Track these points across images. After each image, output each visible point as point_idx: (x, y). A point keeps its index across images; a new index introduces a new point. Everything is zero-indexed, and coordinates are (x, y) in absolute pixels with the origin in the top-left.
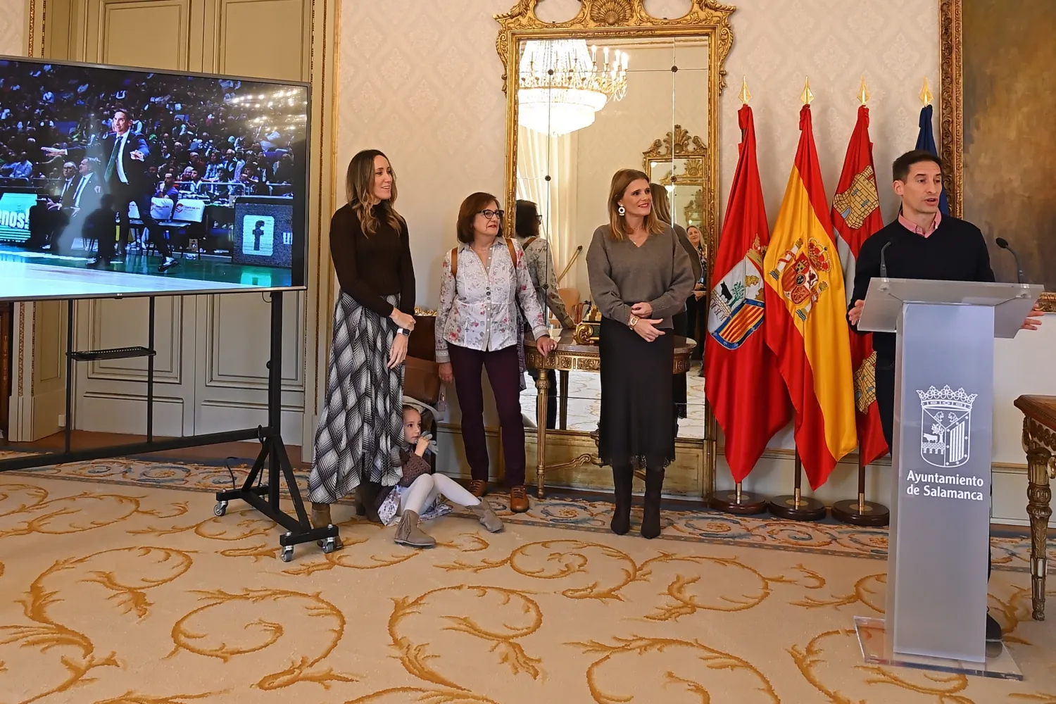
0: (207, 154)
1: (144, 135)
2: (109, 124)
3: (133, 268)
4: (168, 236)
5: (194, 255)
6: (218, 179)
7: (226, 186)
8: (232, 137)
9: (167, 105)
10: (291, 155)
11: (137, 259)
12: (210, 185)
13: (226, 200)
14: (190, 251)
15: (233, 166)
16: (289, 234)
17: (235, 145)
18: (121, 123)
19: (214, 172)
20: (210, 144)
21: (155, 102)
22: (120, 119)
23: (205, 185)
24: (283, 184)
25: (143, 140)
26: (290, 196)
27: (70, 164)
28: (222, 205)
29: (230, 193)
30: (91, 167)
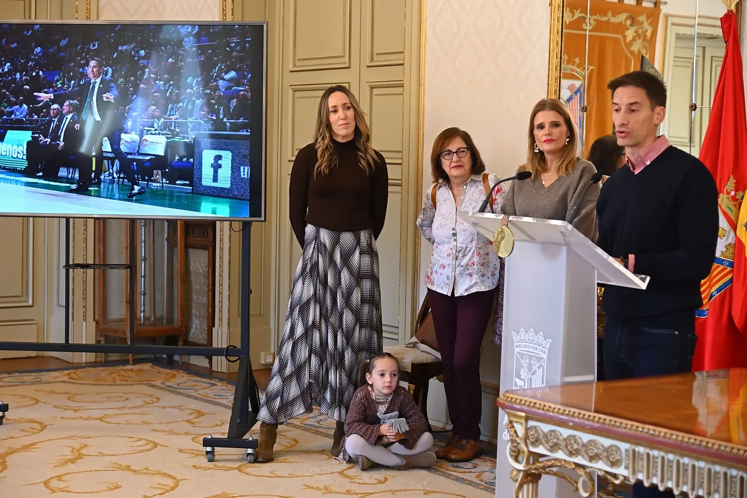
0: (168, 94)
1: (114, 80)
2: (85, 72)
3: (107, 194)
4: (135, 167)
5: (158, 185)
6: (178, 116)
7: (186, 123)
8: (190, 78)
9: (133, 52)
10: (248, 92)
11: (110, 187)
12: (172, 122)
13: (186, 136)
14: (155, 181)
15: (192, 105)
16: (246, 168)
17: (193, 85)
18: (95, 70)
19: (174, 110)
20: (170, 85)
21: (122, 50)
22: (94, 67)
23: (167, 122)
24: (240, 120)
25: (113, 84)
26: (247, 131)
27: (56, 106)
28: (182, 140)
29: (189, 130)
30: (71, 108)
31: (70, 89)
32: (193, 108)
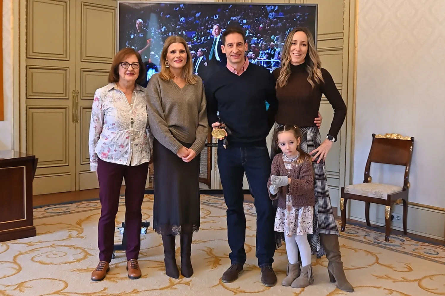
0: (260, 45)
2: (211, 32)
6: (266, 58)
7: (270, 62)
8: (273, 36)
9: (239, 21)
12: (262, 61)
13: (270, 69)
15: (274, 51)
17: (275, 40)
18: (217, 31)
19: (263, 54)
20: (261, 40)
21: (233, 20)
22: (216, 29)
23: (259, 61)
27: (193, 52)
29: (272, 66)
30: (202, 53)
31: (202, 42)
32: (274, 54)
